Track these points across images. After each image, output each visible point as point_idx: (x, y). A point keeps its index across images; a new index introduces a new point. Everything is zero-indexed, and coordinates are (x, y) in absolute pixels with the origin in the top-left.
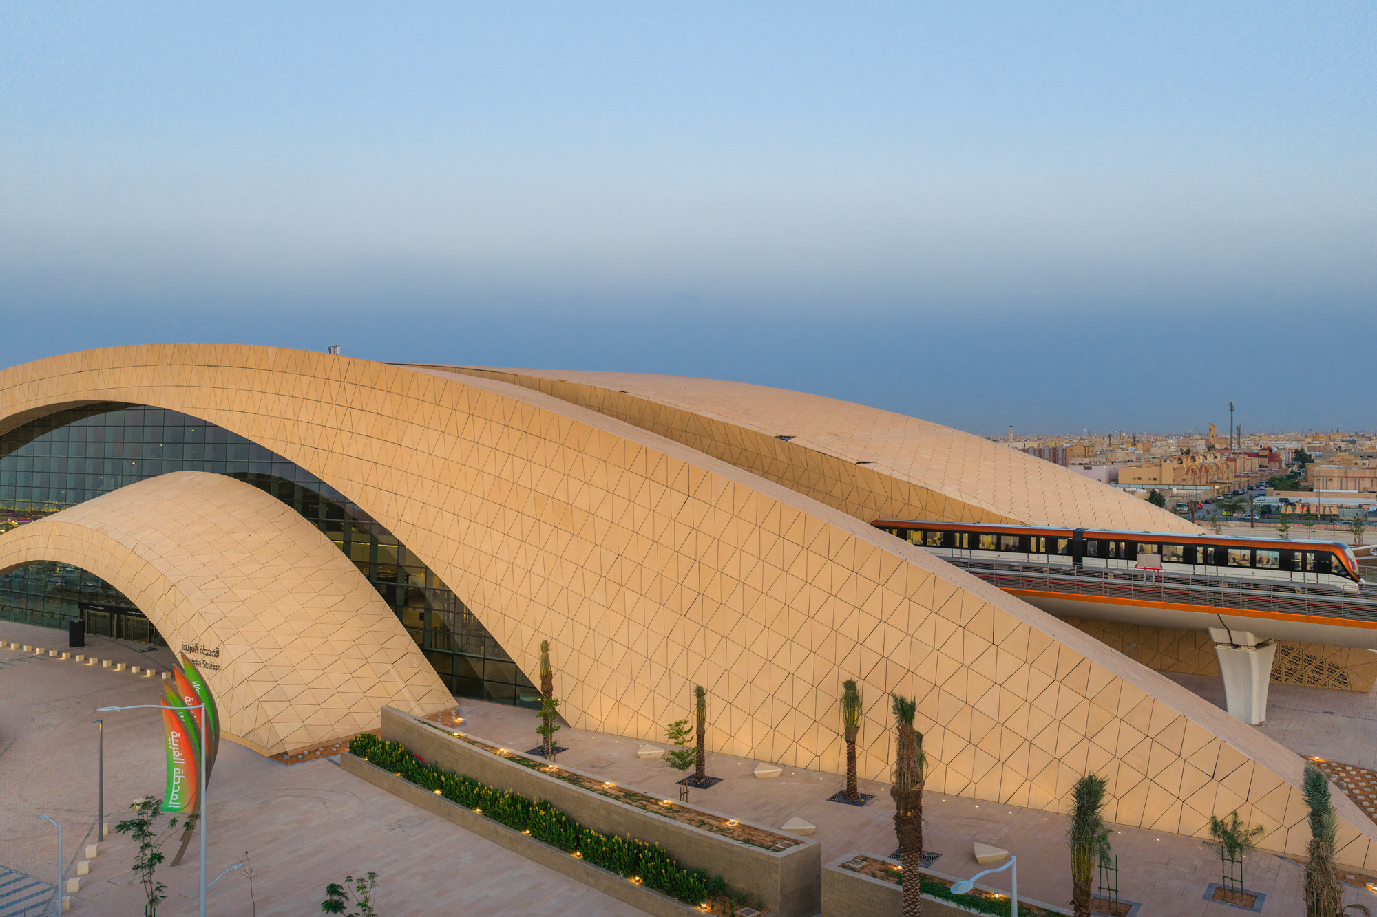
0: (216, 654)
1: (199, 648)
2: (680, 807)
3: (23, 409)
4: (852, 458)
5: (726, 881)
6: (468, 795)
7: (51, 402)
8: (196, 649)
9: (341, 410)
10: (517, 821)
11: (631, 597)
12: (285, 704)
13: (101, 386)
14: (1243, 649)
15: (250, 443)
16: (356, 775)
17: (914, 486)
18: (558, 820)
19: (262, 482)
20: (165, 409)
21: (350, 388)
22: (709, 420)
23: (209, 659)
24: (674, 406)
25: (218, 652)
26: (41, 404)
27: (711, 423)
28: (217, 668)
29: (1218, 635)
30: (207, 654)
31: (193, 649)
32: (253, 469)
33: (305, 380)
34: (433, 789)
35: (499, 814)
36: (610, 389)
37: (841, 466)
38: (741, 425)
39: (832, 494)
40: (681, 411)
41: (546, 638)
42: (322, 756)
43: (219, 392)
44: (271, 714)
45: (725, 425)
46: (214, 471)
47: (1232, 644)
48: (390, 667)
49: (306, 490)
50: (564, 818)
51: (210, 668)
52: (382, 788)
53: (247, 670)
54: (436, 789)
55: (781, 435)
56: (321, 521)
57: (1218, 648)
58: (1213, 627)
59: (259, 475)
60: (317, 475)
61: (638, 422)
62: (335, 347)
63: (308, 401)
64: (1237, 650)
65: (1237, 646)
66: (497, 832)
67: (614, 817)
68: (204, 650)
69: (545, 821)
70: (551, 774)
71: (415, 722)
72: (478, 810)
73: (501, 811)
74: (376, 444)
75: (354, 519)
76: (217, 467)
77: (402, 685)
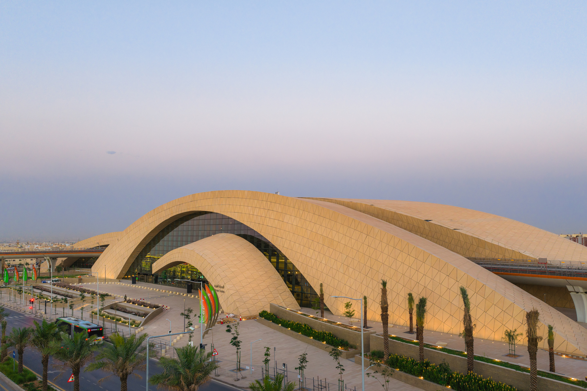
0: (223, 287)
1: (219, 286)
2: (342, 324)
3: (175, 215)
4: (452, 228)
5: (348, 342)
6: (287, 324)
7: (183, 212)
8: (218, 286)
9: (266, 211)
10: (298, 330)
11: (351, 270)
12: (243, 303)
13: (197, 206)
14: (579, 294)
15: (242, 224)
16: (260, 323)
17: (474, 238)
18: (308, 328)
19: (245, 237)
20: (217, 213)
21: (269, 203)
22: (401, 214)
23: (222, 289)
24: (389, 210)
25: (224, 287)
26: (180, 212)
27: (402, 215)
28: (223, 292)
29: (570, 288)
30: (221, 288)
31: (217, 286)
32: (242, 233)
33: (256, 201)
34: (278, 324)
35: (294, 329)
36: (367, 204)
37: (448, 231)
38: (412, 216)
39: (445, 241)
40: (391, 212)
41: (322, 282)
42: (253, 319)
43: (231, 206)
44: (238, 305)
45: (407, 216)
46: (231, 233)
47: (575, 292)
48: (279, 295)
49: (258, 239)
50: (310, 328)
51: (222, 292)
52: (266, 326)
53: (232, 292)
54: (280, 324)
55: (427, 219)
56: (262, 249)
57: (571, 293)
58: (568, 285)
59: (244, 235)
60: (259, 233)
61: (377, 216)
62: (278, 192)
63: (257, 208)
64: (578, 294)
65: (578, 293)
66: (293, 334)
67: (323, 327)
68: (220, 286)
69: (304, 328)
70: (310, 317)
71: (278, 306)
72: (289, 329)
73: (294, 327)
74: (276, 221)
75: (272, 248)
76: (232, 232)
77: (283, 301)
